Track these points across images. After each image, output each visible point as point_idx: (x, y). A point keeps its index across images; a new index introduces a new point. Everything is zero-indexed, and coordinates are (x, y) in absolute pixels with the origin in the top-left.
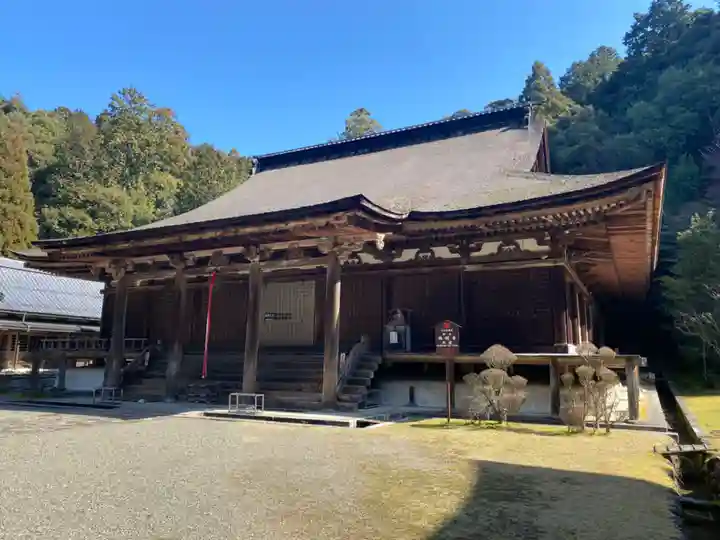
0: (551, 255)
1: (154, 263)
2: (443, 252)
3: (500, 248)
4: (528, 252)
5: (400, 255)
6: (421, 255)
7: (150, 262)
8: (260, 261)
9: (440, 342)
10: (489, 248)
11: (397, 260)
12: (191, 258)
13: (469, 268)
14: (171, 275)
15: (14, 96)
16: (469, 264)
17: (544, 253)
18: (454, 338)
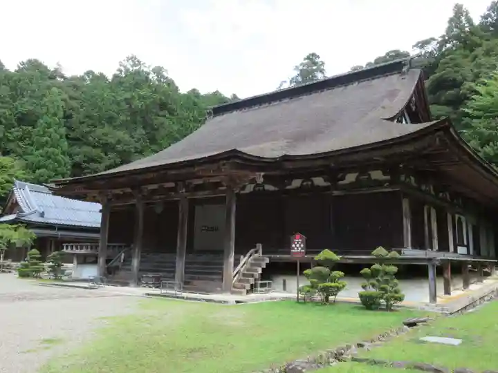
0: (391, 183)
1: (124, 193)
2: (319, 181)
3: (357, 178)
4: (376, 180)
5: (290, 184)
6: (305, 183)
7: (122, 193)
8: (186, 192)
9: (293, 249)
10: (351, 178)
11: (288, 187)
12: (146, 190)
13: (336, 193)
14: (134, 201)
15: (56, 66)
16: (336, 190)
17: (386, 181)
18: (302, 246)
